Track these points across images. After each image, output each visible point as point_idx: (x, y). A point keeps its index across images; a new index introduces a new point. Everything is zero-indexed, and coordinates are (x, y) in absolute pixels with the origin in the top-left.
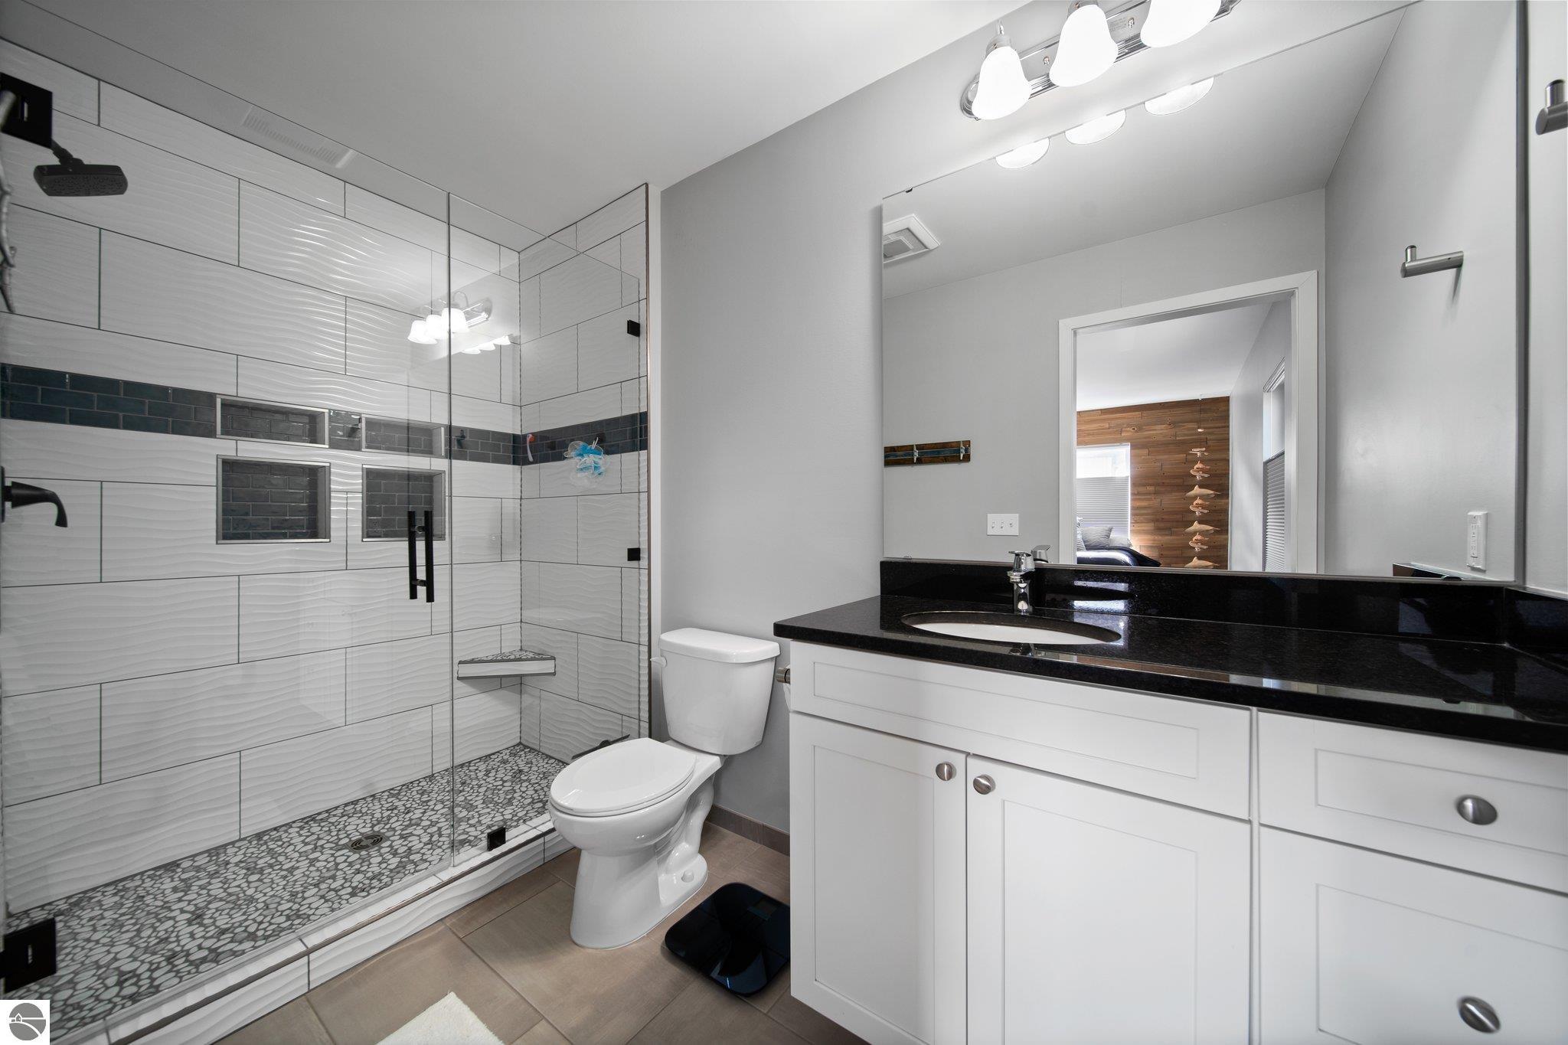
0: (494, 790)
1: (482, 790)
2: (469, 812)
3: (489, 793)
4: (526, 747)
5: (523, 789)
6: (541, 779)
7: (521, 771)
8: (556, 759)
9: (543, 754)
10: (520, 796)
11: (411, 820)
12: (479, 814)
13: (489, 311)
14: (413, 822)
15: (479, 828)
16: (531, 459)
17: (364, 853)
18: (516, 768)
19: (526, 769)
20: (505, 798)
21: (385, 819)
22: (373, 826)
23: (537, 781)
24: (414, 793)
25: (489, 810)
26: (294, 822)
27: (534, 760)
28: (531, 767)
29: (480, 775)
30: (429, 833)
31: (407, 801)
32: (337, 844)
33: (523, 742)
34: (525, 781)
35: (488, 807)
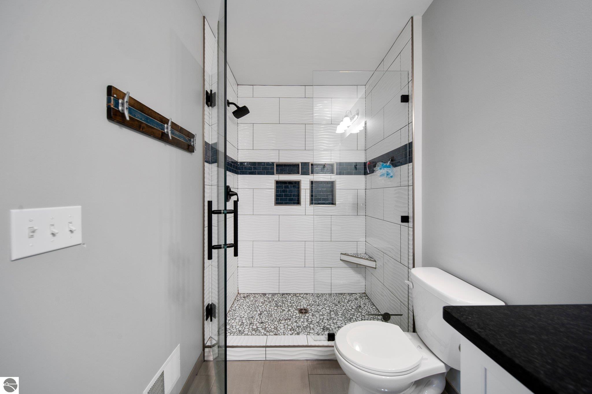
0: (347, 310)
1: (344, 308)
2: (335, 316)
3: (345, 311)
4: (367, 296)
5: (358, 316)
6: (366, 315)
7: (360, 306)
8: (376, 307)
9: (372, 302)
10: (355, 319)
11: (318, 309)
12: (338, 319)
13: (358, 114)
14: (318, 310)
15: (335, 326)
16: (369, 172)
17: (301, 315)
18: (359, 304)
19: (362, 307)
20: (350, 317)
21: (311, 305)
22: (307, 306)
23: (364, 315)
24: (323, 299)
25: (342, 319)
26: (291, 294)
27: (367, 303)
28: (364, 306)
29: (346, 301)
30: (320, 318)
31: (320, 301)
32: (297, 307)
33: (367, 292)
34: (360, 312)
35: (342, 318)
